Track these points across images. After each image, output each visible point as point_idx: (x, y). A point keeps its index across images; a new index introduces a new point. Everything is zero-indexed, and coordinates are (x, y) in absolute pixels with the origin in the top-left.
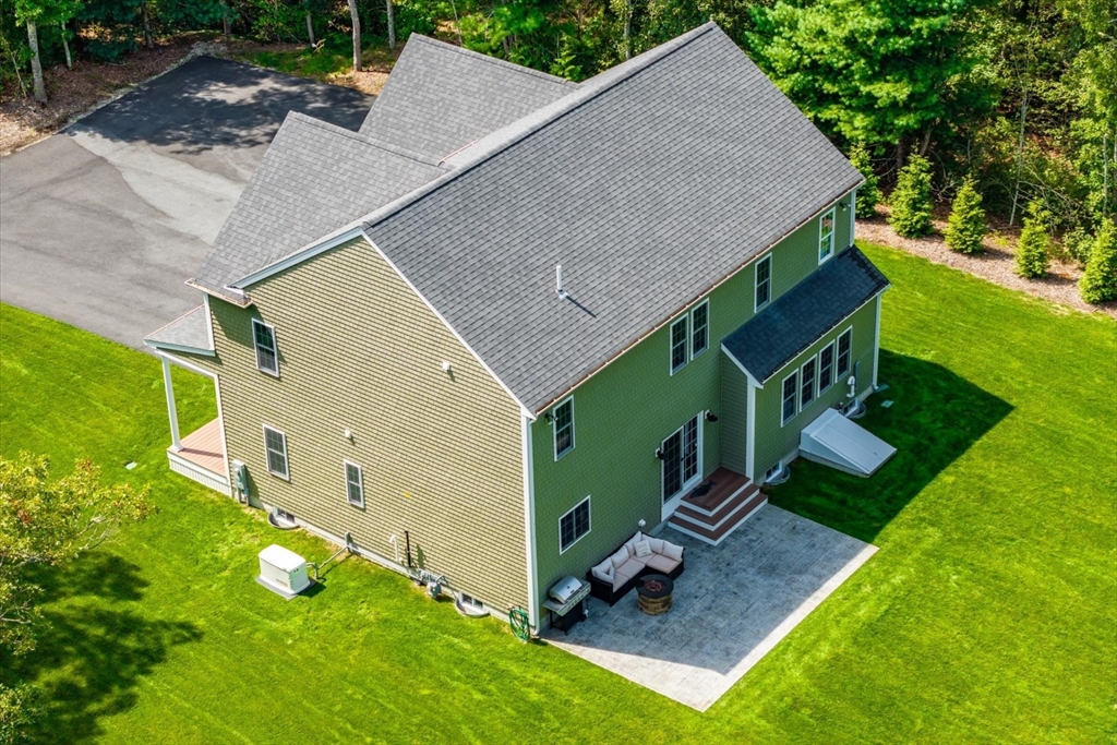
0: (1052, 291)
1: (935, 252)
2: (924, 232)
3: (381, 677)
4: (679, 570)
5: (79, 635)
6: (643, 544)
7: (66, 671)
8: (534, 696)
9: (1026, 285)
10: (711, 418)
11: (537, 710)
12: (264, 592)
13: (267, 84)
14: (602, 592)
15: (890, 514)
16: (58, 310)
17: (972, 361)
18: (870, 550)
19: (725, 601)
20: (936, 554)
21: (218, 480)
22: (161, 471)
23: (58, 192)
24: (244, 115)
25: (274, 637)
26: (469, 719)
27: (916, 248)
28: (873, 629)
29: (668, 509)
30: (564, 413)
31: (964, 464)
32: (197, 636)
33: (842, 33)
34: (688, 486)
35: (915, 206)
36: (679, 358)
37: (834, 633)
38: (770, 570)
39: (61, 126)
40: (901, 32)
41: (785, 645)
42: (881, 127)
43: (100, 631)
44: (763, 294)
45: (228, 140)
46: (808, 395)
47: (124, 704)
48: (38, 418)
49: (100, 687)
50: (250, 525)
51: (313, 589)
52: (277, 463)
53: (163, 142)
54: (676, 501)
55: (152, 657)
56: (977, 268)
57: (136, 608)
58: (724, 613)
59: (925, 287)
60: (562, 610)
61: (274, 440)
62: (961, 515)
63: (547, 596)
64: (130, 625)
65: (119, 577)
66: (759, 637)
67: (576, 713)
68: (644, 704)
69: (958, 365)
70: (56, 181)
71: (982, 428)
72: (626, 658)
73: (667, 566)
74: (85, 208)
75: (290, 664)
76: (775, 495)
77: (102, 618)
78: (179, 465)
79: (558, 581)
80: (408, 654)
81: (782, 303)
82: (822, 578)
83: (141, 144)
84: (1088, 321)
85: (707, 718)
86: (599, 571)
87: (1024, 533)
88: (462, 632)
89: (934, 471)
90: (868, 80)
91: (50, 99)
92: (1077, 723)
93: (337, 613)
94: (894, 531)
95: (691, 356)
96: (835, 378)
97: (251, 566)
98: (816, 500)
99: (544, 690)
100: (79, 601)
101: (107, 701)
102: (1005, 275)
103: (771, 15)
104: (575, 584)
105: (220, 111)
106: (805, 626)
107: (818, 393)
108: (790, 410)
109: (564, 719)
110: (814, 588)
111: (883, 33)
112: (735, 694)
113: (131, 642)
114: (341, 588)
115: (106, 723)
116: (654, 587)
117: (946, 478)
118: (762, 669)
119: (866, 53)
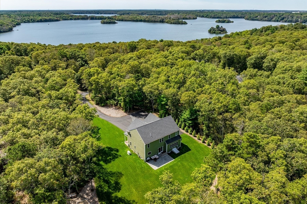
0: (199, 141)
1: (192, 136)
2: (191, 134)
3: (132, 162)
4: (158, 158)
5: (113, 155)
6: (156, 156)
7: (111, 157)
8: (143, 166)
9: (198, 140)
10: (163, 147)
11: (142, 167)
12: (127, 154)
13: (146, 113)
14: (151, 159)
15: (177, 157)
16: (122, 129)
17: (190, 146)
18: (174, 160)
19: (161, 162)
20: (179, 161)
21: (127, 145)
22: (124, 143)
23: (127, 120)
24: (143, 115)
25: (126, 158)
26: (137, 167)
27: (190, 135)
28: (171, 166)
29: (159, 153)
30: (149, 145)
31: (184, 154)
32: (121, 156)
33: (187, 117)
34: (161, 152)
35: (190, 132)
36: (160, 142)
37: (168, 166)
38: (165, 160)
39: (129, 114)
40: (191, 117)
41: (163, 166)
42: (189, 125)
43: (114, 155)
44: (169, 138)
45: (141, 117)
46: (173, 146)
47: (114, 161)
48: (117, 137)
49: (113, 159)
50: (128, 149)
51: (131, 155)
52: (131, 144)
53: (136, 117)
54: (160, 153)
55: (117, 157)
56: (194, 138)
57: (118, 153)
58: (160, 163)
59: (189, 138)
60: (147, 160)
61: (131, 143)
62: (183, 158)
63: (146, 159)
64: (116, 154)
65: (117, 151)
66: (162, 165)
67: (145, 168)
68: (151, 168)
69: (188, 146)
70: (127, 119)
71: (188, 151)
72: (151, 165)
73: (157, 158)
74: (128, 121)
75: (127, 160)
76: (169, 154)
77: (115, 154)
78: (125, 143)
79: (147, 157)
80: (135, 161)
81: (171, 139)
82: (169, 161)
83: (134, 117)
84: (201, 144)
85: (155, 171)
86: (151, 157)
87: (187, 161)
88: (140, 160)
89: (182, 154)
90: (188, 121)
91: (129, 112)
92: (183, 177)
93: (131, 157)
94: (176, 159)
95: (162, 142)
96: (176, 145)
97: (127, 152)
98: (172, 155)
99: (144, 166)
100: (114, 152)
101: (113, 160)
102: (196, 139)
103: (182, 114)
104: (149, 158)
105: (142, 115)
106: (166, 165)
107: (174, 146)
108: (171, 147)
109: (144, 168)
110: (168, 162)
111: (190, 117)
112: (158, 169)
113: (116, 156)
114: (133, 155)
115: (112, 162)
116: (155, 160)
117: (183, 155)
118: (161, 168)
119: (189, 119)
